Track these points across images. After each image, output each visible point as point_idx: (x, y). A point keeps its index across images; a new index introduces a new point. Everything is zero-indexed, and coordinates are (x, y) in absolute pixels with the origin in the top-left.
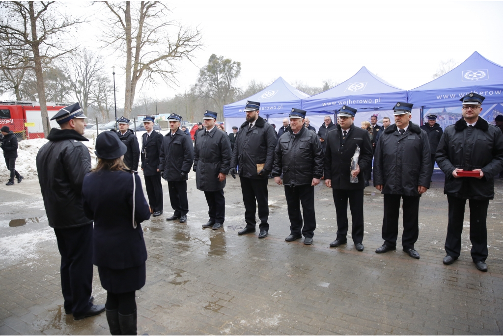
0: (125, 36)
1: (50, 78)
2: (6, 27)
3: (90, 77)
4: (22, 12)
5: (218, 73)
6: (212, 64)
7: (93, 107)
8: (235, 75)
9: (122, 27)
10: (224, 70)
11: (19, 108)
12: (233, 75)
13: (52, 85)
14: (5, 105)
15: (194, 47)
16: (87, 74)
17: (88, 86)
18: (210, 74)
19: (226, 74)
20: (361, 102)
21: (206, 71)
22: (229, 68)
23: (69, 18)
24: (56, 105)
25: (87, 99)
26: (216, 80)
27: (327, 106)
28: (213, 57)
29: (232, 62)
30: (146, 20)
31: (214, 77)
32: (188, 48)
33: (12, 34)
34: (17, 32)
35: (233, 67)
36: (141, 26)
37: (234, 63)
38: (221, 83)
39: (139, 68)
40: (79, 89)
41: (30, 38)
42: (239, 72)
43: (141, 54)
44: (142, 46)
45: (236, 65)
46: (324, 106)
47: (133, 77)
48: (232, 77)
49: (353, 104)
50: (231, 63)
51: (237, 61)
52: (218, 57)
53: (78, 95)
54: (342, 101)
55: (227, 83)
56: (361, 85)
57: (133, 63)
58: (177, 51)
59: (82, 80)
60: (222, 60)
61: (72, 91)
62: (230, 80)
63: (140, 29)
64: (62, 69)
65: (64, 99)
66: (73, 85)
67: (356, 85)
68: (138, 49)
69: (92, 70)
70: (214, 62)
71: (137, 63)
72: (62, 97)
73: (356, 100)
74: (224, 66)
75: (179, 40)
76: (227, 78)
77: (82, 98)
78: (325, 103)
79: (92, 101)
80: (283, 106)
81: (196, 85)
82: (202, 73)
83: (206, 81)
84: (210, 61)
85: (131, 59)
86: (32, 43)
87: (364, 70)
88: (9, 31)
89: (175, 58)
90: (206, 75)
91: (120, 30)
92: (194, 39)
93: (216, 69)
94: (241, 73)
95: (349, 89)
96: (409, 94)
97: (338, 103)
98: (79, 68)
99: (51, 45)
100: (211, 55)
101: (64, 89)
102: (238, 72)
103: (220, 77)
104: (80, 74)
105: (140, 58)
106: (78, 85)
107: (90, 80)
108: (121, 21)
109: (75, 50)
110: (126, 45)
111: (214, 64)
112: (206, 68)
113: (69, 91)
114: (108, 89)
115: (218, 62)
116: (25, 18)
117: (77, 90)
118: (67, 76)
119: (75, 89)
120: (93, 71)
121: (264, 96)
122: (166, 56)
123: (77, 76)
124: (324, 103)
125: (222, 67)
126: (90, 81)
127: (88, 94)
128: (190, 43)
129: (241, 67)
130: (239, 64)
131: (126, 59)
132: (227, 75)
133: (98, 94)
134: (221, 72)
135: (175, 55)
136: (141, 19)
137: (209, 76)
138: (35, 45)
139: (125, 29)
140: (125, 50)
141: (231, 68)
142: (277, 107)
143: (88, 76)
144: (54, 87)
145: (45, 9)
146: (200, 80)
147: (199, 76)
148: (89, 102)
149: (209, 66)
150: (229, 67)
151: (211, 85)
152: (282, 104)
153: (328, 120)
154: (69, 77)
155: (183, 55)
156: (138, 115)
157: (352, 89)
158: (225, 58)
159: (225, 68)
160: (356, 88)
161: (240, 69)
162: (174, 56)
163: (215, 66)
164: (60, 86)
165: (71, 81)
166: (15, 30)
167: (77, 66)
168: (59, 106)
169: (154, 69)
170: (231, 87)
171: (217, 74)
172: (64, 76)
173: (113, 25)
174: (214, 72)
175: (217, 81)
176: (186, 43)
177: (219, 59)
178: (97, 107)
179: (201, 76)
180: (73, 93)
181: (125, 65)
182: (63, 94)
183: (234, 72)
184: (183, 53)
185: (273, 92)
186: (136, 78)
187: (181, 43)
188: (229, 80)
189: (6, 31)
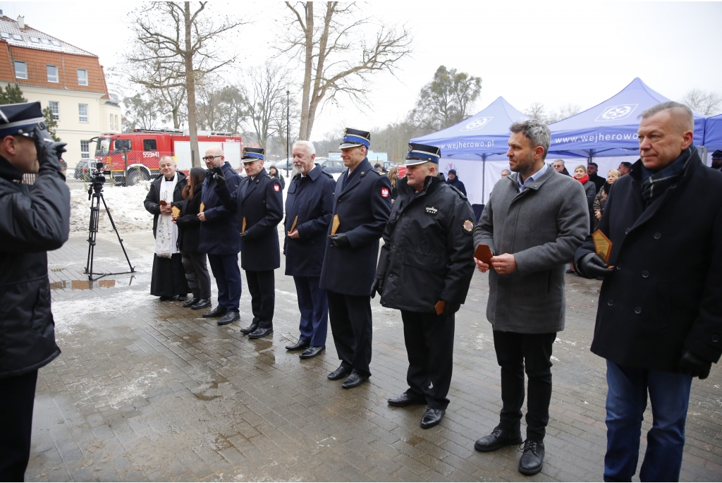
0: (304, 40)
1: (223, 100)
2: (156, 34)
3: (272, 98)
4: (174, 13)
5: (448, 93)
6: (438, 81)
7: (274, 139)
8: (472, 96)
9: (301, 28)
10: (456, 89)
11: (167, 137)
12: (470, 97)
13: (226, 109)
14: (152, 134)
15: (401, 54)
16: (268, 94)
17: (269, 110)
18: (436, 95)
19: (458, 95)
20: (619, 137)
21: (430, 91)
22: (464, 86)
23: (230, 19)
24: (212, 134)
25: (267, 128)
26: (444, 103)
27: (562, 143)
28: (442, 70)
29: (469, 78)
30: (334, 17)
31: (441, 99)
32: (390, 56)
33: (163, 43)
34: (168, 40)
35: (470, 84)
36: (327, 25)
37: (472, 79)
38: (451, 108)
39: (321, 85)
40: (258, 115)
41: (183, 47)
42: (478, 92)
43: (325, 64)
44: (327, 54)
45: (474, 82)
46: (558, 144)
47: (313, 98)
48: (467, 99)
49: (605, 141)
50: (467, 79)
51: (476, 76)
52: (448, 70)
53: (256, 122)
54: (587, 135)
55: (460, 108)
56: (625, 109)
57: (313, 77)
58: (375, 61)
59: (262, 102)
60: (454, 74)
61: (249, 117)
62: (465, 104)
63: (326, 29)
64: (238, 88)
65: (239, 127)
66: (251, 109)
67: (617, 110)
68: (322, 57)
69: (275, 88)
70: (441, 78)
71: (318, 78)
72: (237, 124)
73: (611, 134)
74: (456, 83)
75: (379, 44)
76: (461, 101)
77: (261, 127)
78: (560, 137)
79: (273, 131)
80: (495, 142)
81: (415, 111)
82: (424, 94)
83: (429, 105)
84: (436, 75)
85: (310, 71)
86: (185, 53)
87: (637, 83)
88: (161, 39)
89: (373, 71)
90: (429, 96)
91: (298, 33)
92: (400, 43)
93: (446, 87)
94: (481, 94)
95: (604, 116)
96: (709, 124)
97: (580, 139)
98: (259, 86)
99: (206, 55)
100: (438, 67)
101: (240, 114)
102: (476, 92)
103: (450, 99)
104: (261, 95)
105: (323, 71)
106: (257, 108)
107: (272, 103)
108: (299, 19)
109: (233, 60)
110: (304, 53)
111: (441, 80)
112: (429, 86)
113: (246, 117)
114: (294, 114)
115: (449, 77)
116: (177, 22)
117: (255, 115)
118: (244, 97)
119: (253, 114)
120: (277, 90)
121: (470, 126)
122: (360, 68)
123: (256, 97)
124: (557, 138)
125: (453, 84)
126: (272, 105)
127: (268, 121)
128: (396, 49)
129: (482, 84)
130: (478, 81)
131: (304, 72)
132: (460, 97)
133: (280, 121)
134: (451, 92)
135: (372, 66)
136: (327, 15)
137: (434, 98)
138: (188, 55)
139: (305, 31)
140: (304, 60)
141: (467, 87)
142: (486, 143)
143: (270, 96)
144: (228, 111)
145: (203, 8)
146: (420, 104)
147: (420, 98)
148: (269, 131)
149: (434, 84)
150: (464, 84)
151: (436, 111)
152: (493, 139)
153: (558, 166)
154: (247, 99)
155: (384, 66)
156: (330, 152)
157: (609, 115)
158: (458, 72)
159: (457, 86)
160: (615, 114)
161: (480, 87)
162: (372, 68)
163: (442, 84)
164: (235, 111)
165: (248, 104)
166: (168, 38)
167: (257, 84)
168: (216, 135)
169: (340, 87)
170: (465, 114)
171: (446, 95)
172: (241, 97)
173: (288, 26)
174: (441, 93)
175: (446, 105)
176: (388, 48)
177: (449, 73)
178: (277, 138)
179: (423, 97)
180: (250, 119)
181: (302, 80)
182: (238, 121)
183: (470, 92)
184: (383, 63)
185: (485, 120)
186: (317, 99)
187: (381, 48)
188: (463, 104)
189: (158, 40)
